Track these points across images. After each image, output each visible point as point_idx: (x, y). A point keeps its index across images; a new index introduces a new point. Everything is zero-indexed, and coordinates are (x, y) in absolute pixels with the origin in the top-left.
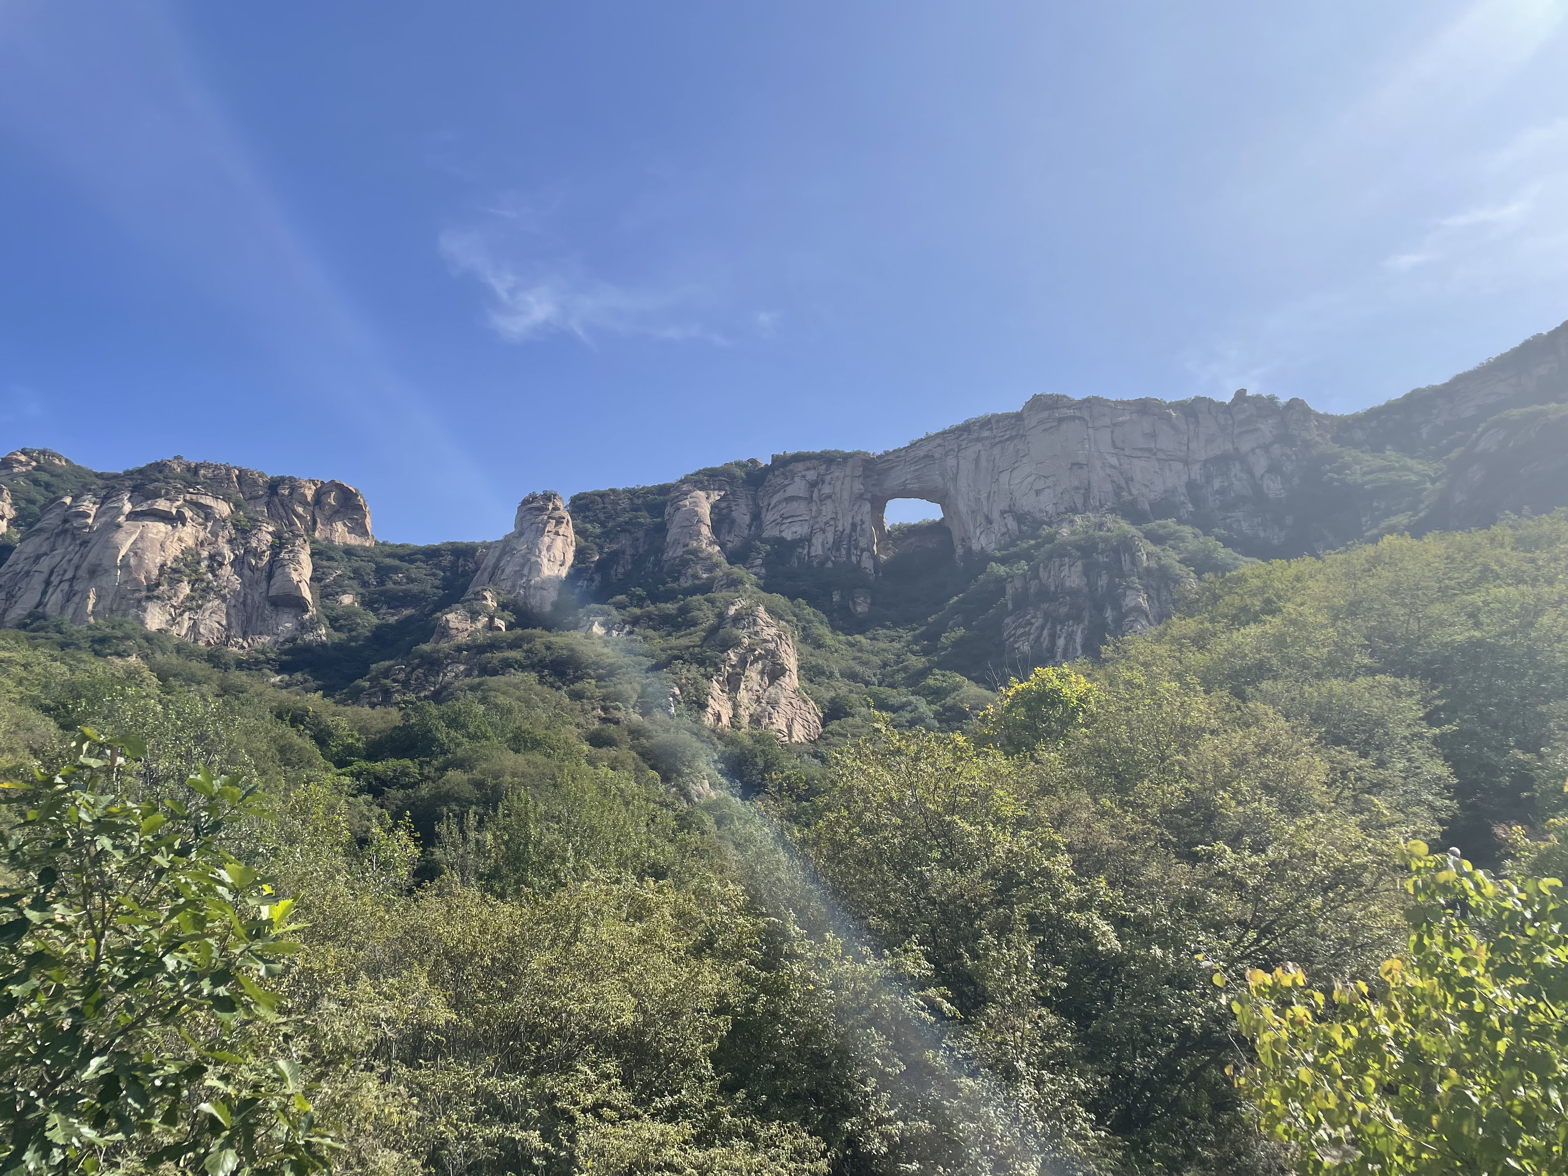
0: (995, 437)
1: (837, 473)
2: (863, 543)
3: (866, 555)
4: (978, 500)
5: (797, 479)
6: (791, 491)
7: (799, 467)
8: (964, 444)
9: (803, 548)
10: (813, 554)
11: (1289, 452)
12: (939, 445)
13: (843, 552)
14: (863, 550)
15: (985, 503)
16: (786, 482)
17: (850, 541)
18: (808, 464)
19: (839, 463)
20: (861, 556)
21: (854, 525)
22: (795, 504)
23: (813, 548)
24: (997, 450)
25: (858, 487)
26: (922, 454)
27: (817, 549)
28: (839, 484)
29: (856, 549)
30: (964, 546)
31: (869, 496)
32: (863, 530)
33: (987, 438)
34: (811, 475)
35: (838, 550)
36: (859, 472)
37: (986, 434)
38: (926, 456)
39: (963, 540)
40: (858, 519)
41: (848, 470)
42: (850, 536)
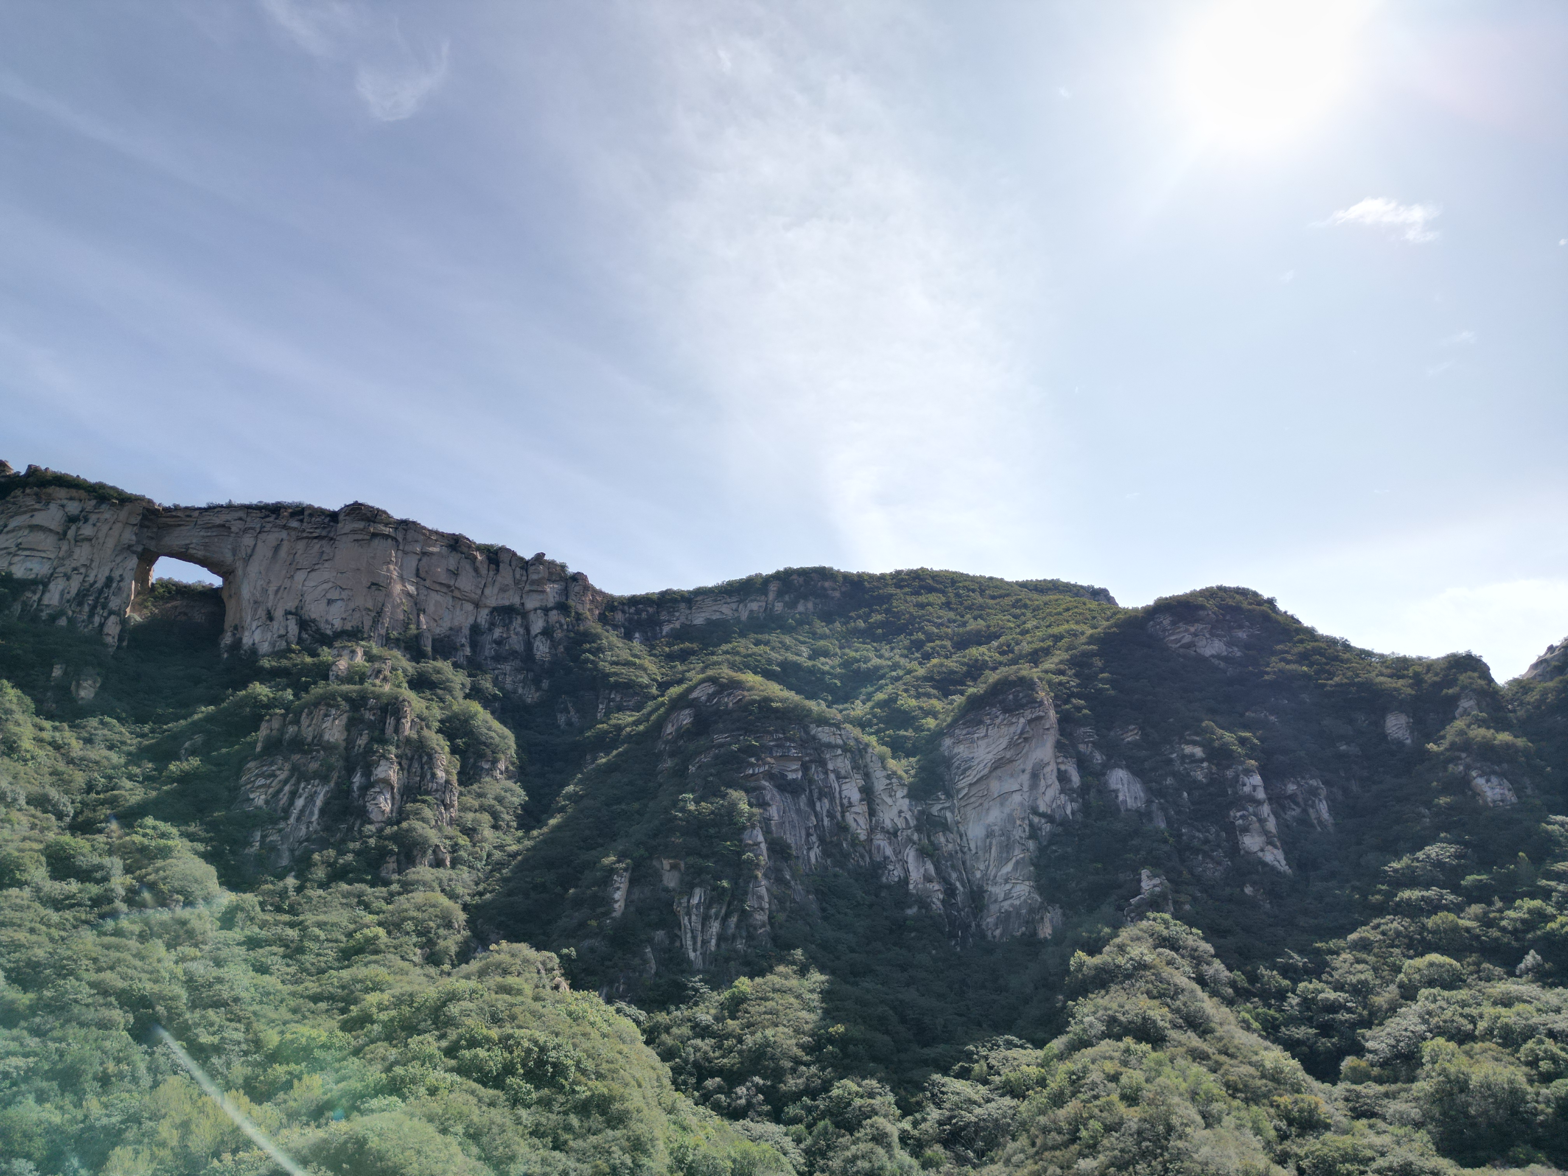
0: (304, 531)
1: (106, 513)
2: (114, 604)
3: (113, 619)
4: (265, 591)
5: (53, 507)
6: (40, 519)
7: (61, 493)
8: (268, 527)
9: (34, 593)
10: (46, 601)
11: (563, 621)
12: (240, 519)
13: (86, 608)
14: (111, 613)
15: (271, 597)
16: (37, 506)
17: (97, 598)
18: (74, 493)
19: (113, 504)
20: (106, 618)
21: (109, 580)
22: (40, 536)
23: (47, 596)
24: (301, 545)
25: (129, 536)
26: (218, 521)
27: (53, 597)
28: (105, 528)
29: (103, 608)
30: (234, 635)
31: (140, 549)
32: (120, 589)
33: (295, 529)
34: (73, 508)
35: (80, 604)
36: (135, 520)
37: (294, 524)
38: (223, 526)
39: (236, 628)
40: (116, 574)
41: (123, 514)
42: (101, 591)
